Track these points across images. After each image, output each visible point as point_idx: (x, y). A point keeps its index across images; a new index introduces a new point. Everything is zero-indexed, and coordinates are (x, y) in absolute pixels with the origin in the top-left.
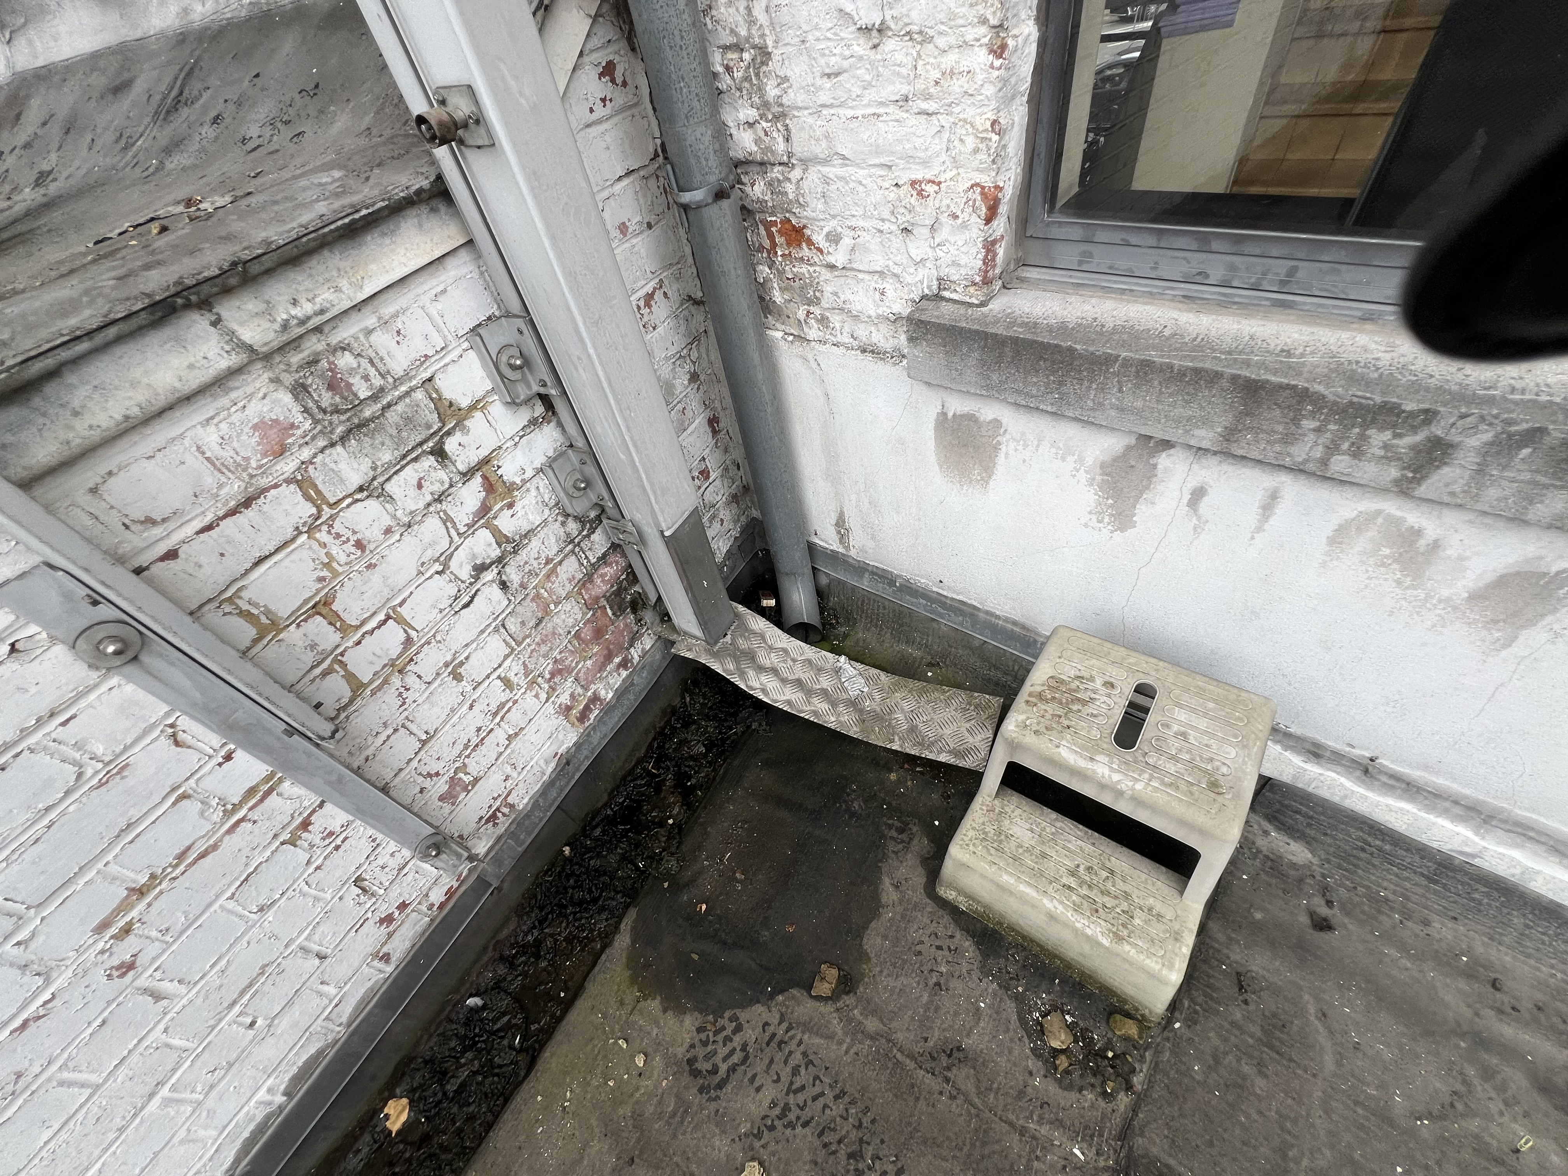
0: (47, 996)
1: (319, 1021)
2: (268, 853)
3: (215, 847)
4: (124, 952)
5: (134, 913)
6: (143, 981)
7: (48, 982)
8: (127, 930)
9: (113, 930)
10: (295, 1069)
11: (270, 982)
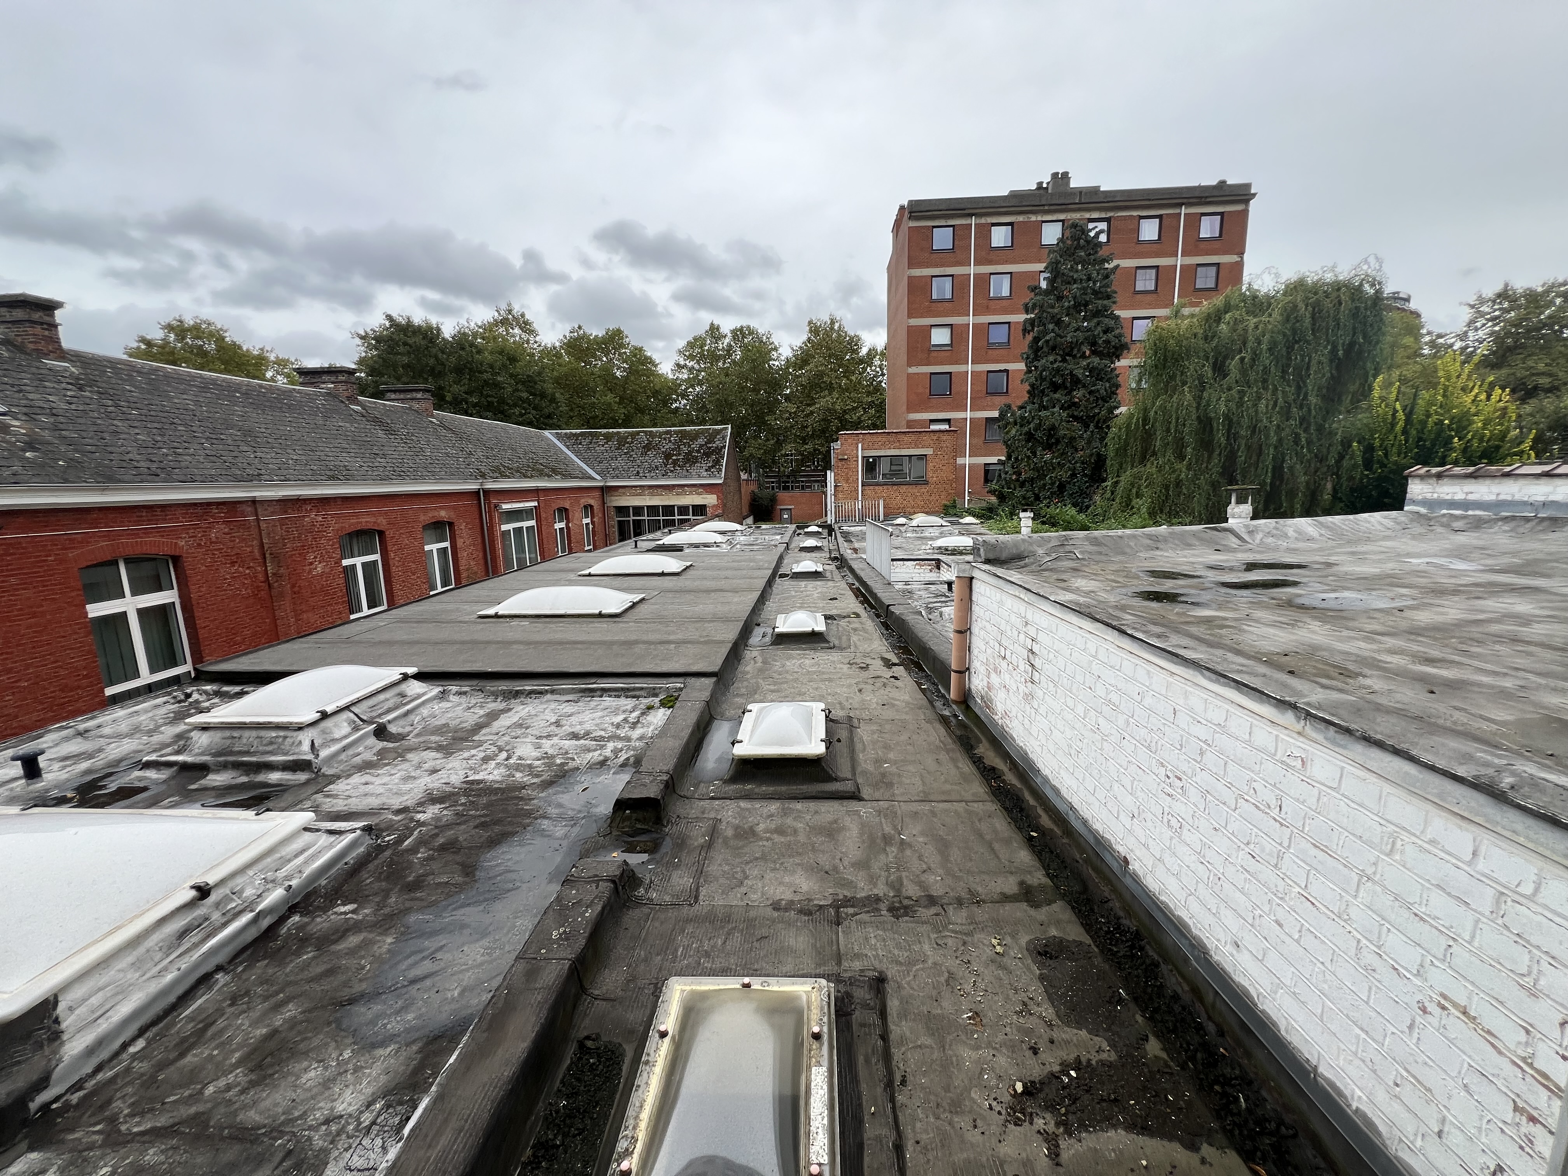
0: (1408, 976)
1: (1399, 1134)
2: (1504, 1089)
3: (1500, 1053)
4: (1431, 1007)
5: (1453, 1010)
6: (1418, 1019)
7: (1415, 975)
8: (1444, 1008)
9: (1443, 1002)
10: (1370, 1115)
11: (1422, 1095)
